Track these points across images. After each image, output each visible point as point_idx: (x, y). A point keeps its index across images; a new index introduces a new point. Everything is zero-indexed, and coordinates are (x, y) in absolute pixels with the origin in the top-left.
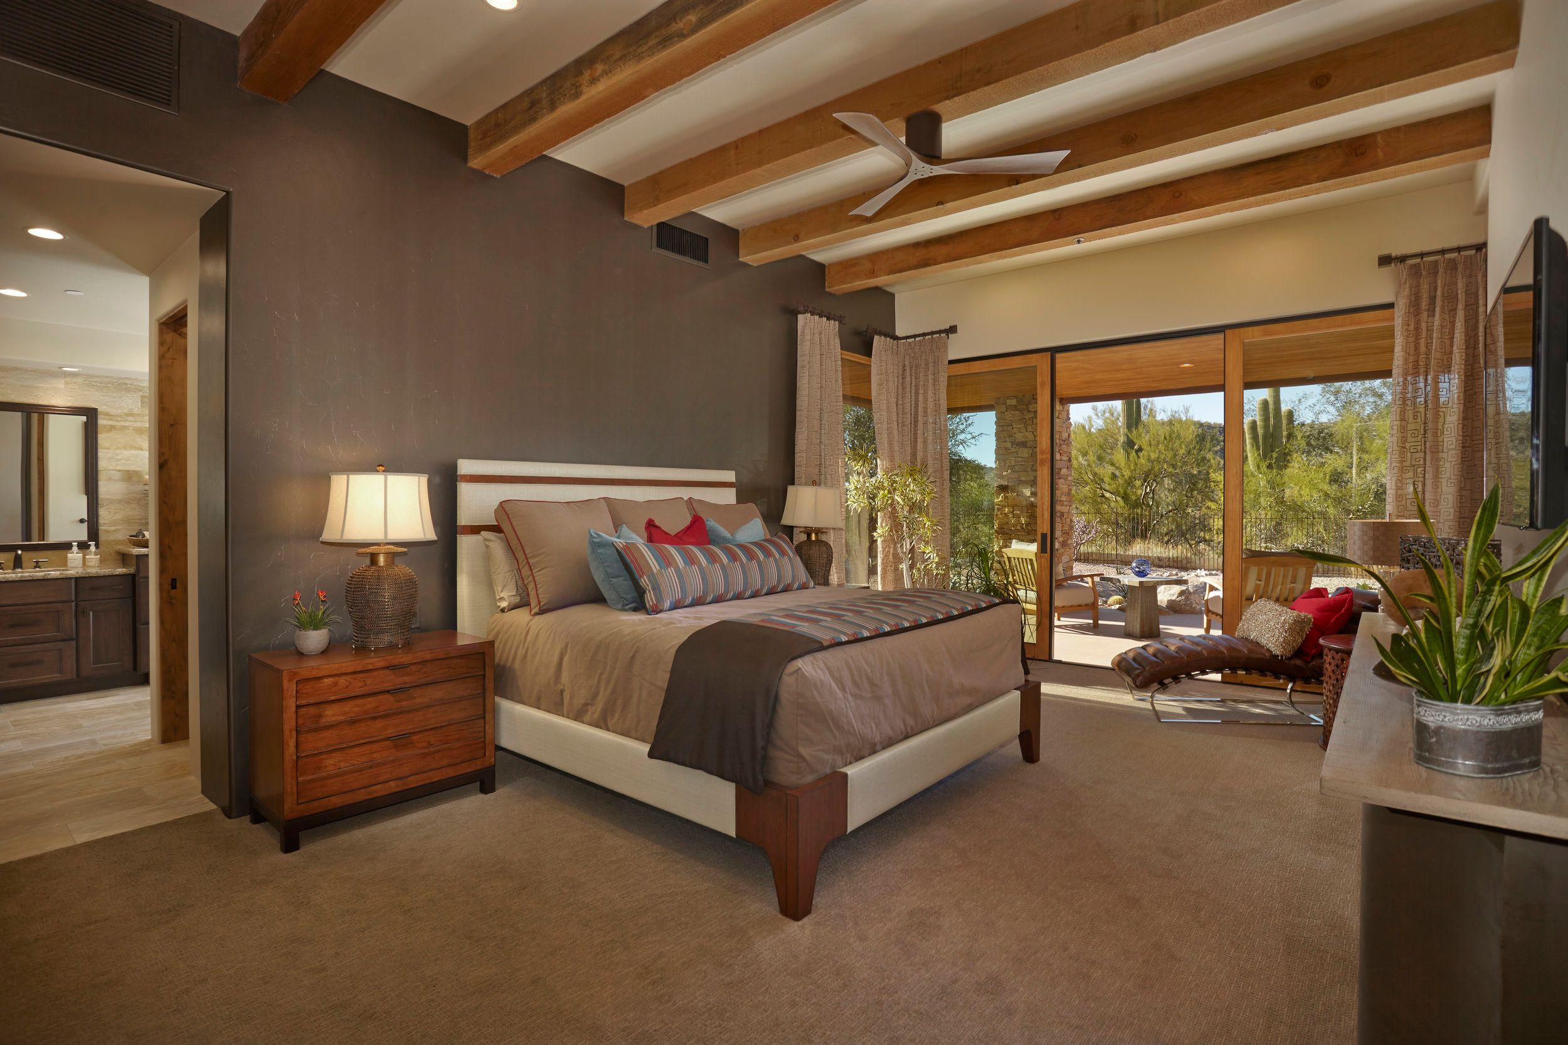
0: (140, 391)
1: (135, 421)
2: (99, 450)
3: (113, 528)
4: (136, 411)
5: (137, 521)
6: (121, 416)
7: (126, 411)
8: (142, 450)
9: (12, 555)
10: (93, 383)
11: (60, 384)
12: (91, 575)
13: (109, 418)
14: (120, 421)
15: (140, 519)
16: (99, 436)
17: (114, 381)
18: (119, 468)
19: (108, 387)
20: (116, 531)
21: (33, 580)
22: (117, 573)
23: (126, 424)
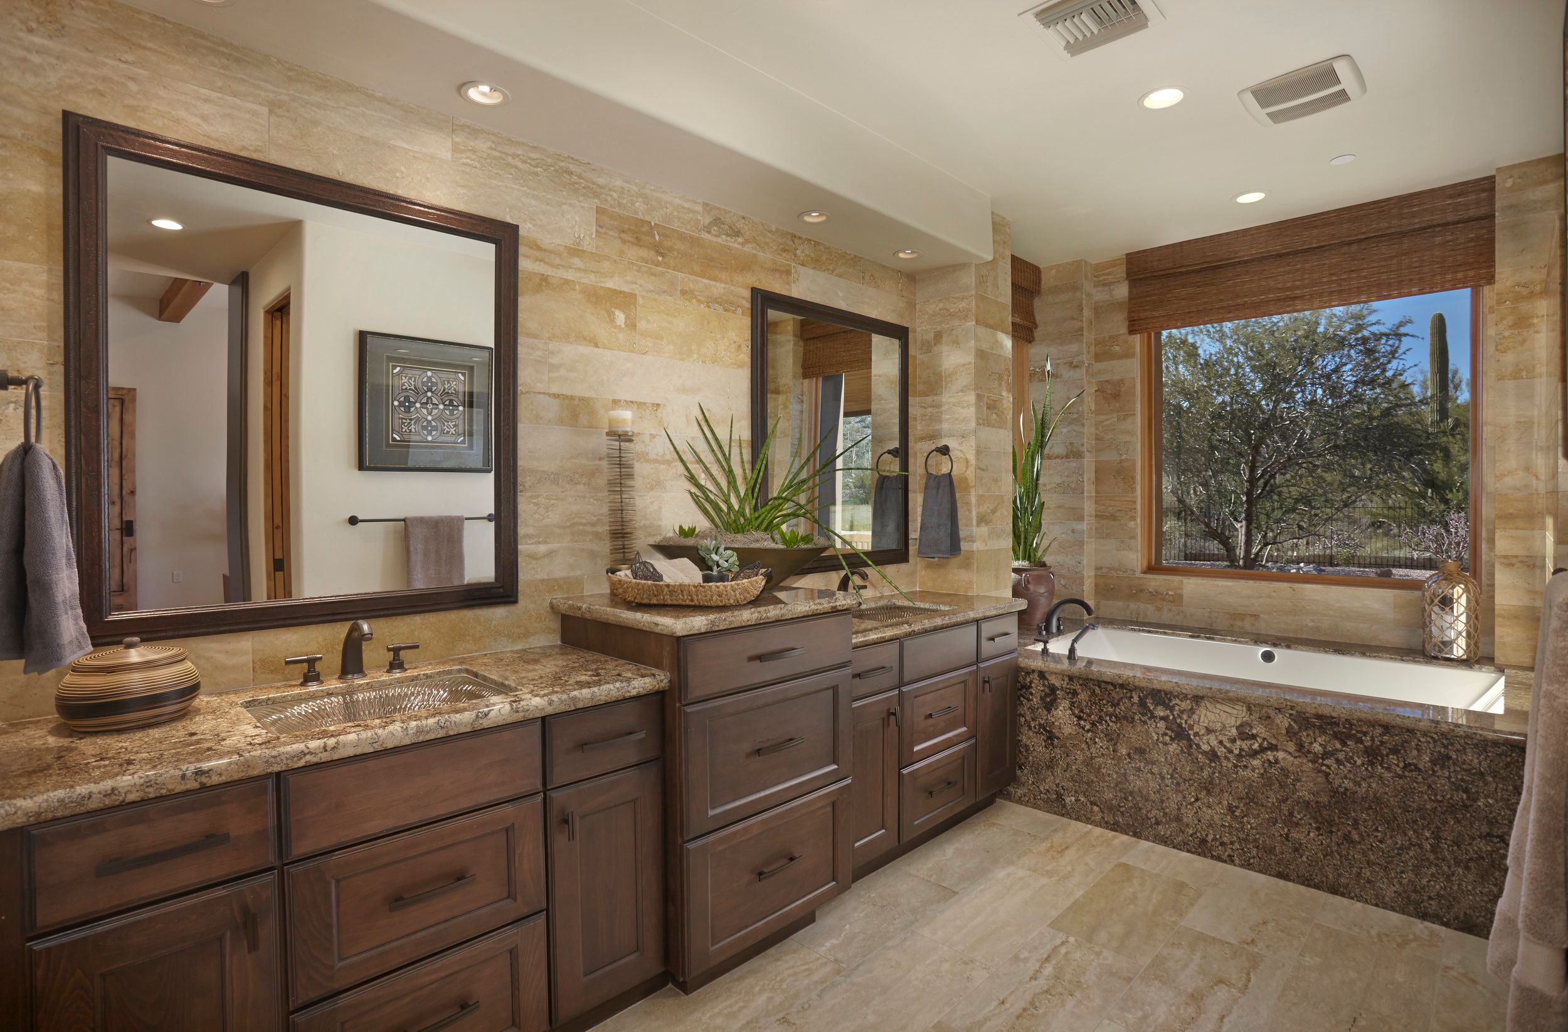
0: (596, 195)
1: (585, 271)
2: (521, 340)
3: (543, 548)
4: (588, 245)
5: (589, 529)
6: (560, 255)
7: (569, 243)
8: (596, 346)
9: (341, 631)
10: (510, 159)
11: (439, 146)
12: (580, 705)
13: (537, 253)
14: (557, 266)
15: (593, 525)
16: (520, 299)
17: (549, 161)
18: (555, 389)
19: (536, 174)
20: (550, 554)
21: (446, 739)
22: (634, 693)
23: (570, 275)
